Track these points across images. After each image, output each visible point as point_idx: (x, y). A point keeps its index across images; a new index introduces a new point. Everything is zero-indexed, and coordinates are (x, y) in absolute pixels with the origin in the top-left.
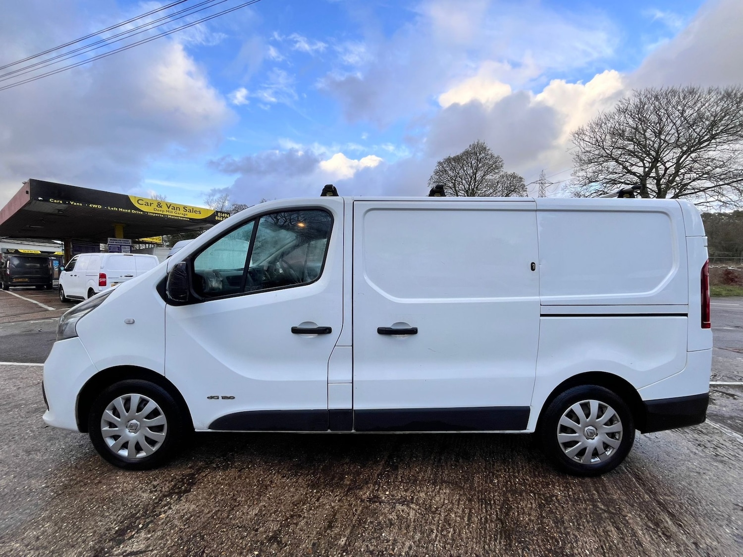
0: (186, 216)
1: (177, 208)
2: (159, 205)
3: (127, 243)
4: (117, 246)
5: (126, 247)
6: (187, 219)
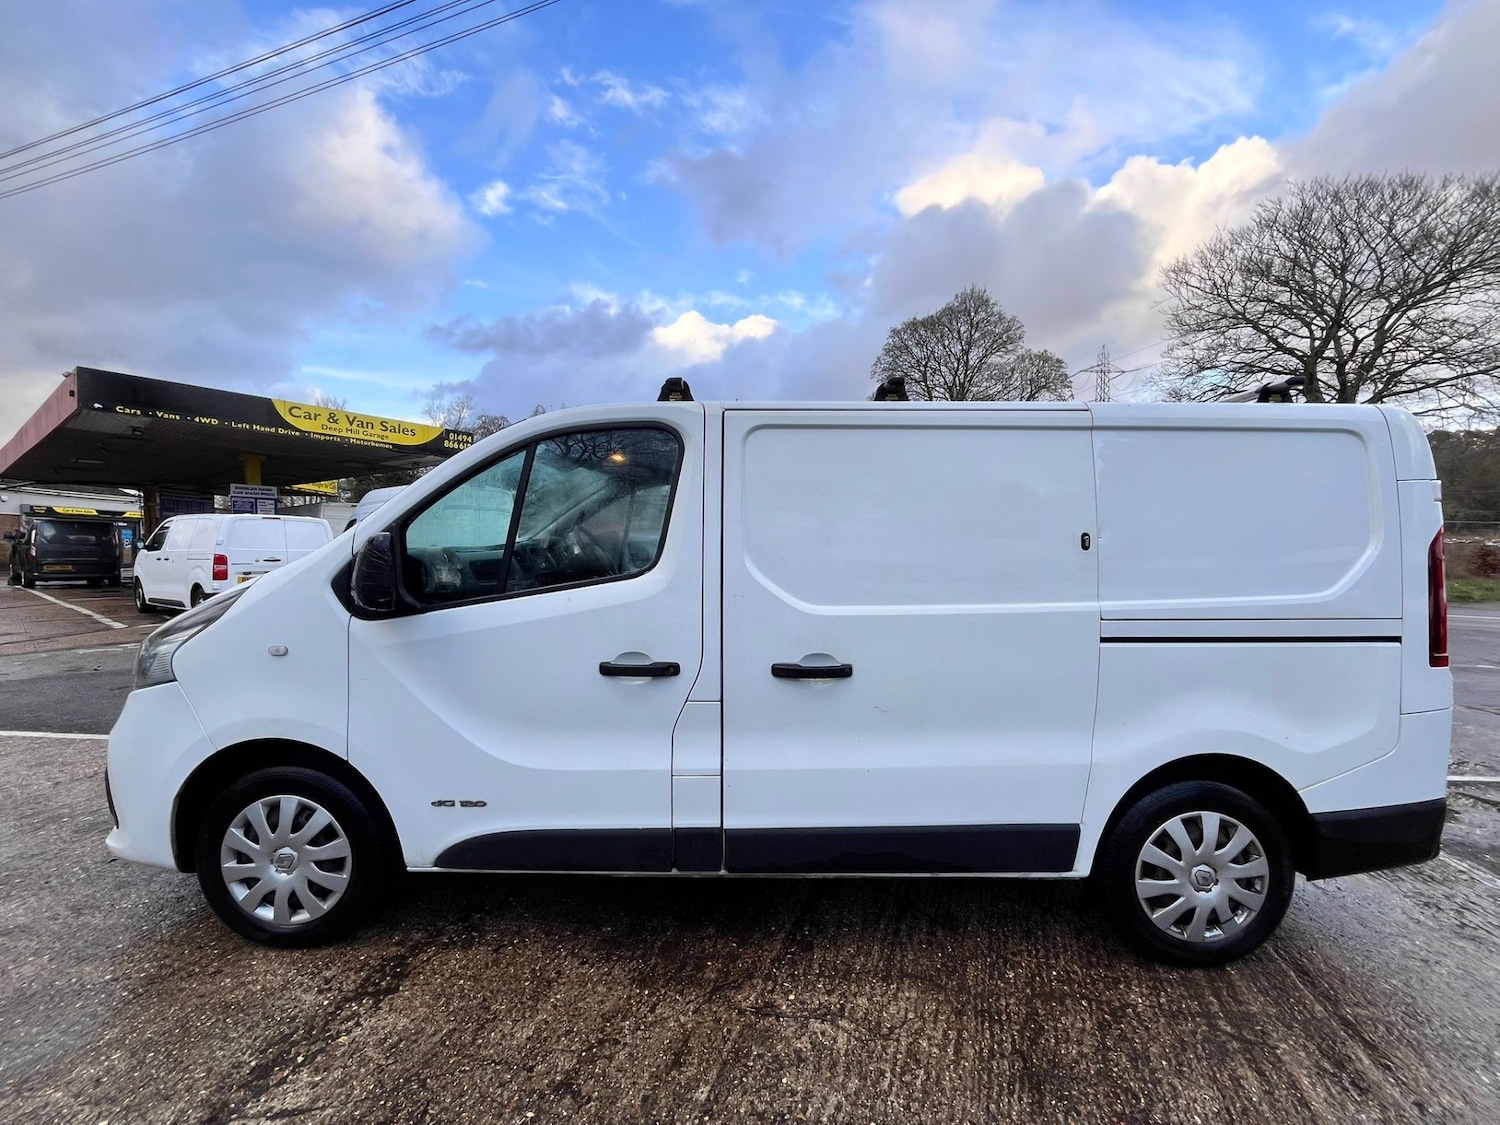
0: (385, 441)
1: (368, 424)
2: (331, 417)
3: (269, 494)
4: (249, 500)
5: (267, 501)
6: (387, 446)
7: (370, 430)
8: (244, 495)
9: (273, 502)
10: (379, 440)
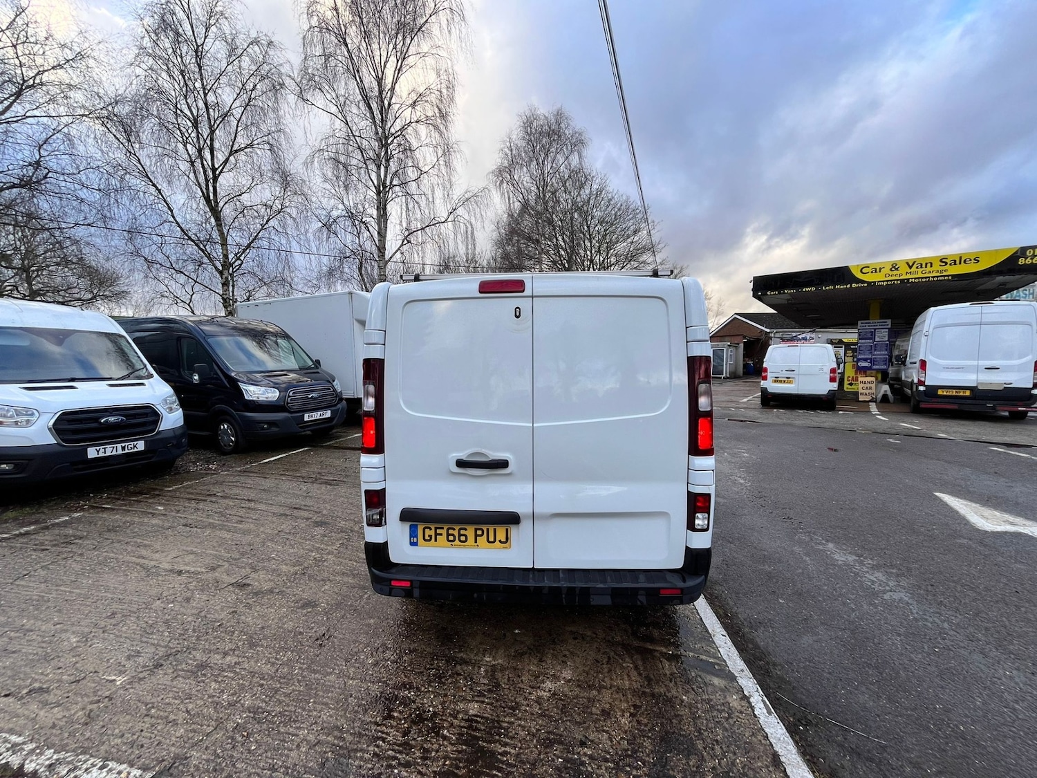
0: (945, 274)
1: (926, 264)
2: (894, 267)
3: (884, 325)
4: (870, 330)
5: (883, 330)
6: (946, 278)
7: (929, 268)
8: (867, 327)
9: (887, 330)
10: (938, 274)
